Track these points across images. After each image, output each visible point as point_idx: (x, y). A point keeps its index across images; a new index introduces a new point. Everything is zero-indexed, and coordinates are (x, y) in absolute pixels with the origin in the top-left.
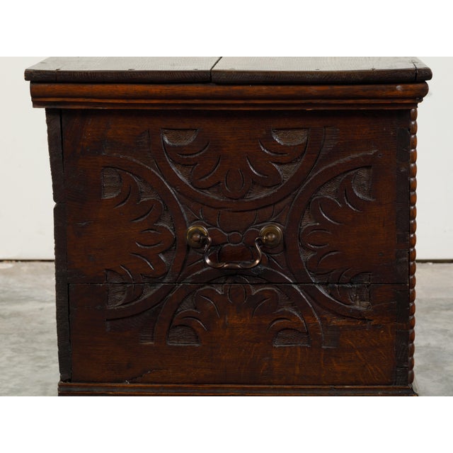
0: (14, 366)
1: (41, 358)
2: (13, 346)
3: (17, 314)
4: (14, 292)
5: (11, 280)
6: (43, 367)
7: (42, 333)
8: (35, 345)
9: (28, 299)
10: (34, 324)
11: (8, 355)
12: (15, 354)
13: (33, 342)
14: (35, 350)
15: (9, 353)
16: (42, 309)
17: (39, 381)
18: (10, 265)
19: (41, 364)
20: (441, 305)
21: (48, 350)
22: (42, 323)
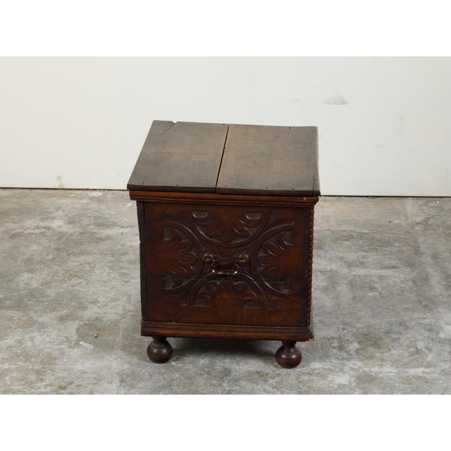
0: (112, 281)
1: (125, 274)
2: (110, 264)
3: (108, 238)
4: (105, 218)
5: (103, 208)
6: (126, 282)
7: (124, 254)
8: (121, 264)
9: (114, 225)
10: (119, 246)
11: (107, 272)
12: (111, 271)
13: (120, 261)
14: (122, 268)
15: (108, 270)
16: (122, 234)
17: (125, 293)
18: (100, 194)
19: (126, 280)
20: (344, 236)
21: (128, 268)
22: (123, 245)
